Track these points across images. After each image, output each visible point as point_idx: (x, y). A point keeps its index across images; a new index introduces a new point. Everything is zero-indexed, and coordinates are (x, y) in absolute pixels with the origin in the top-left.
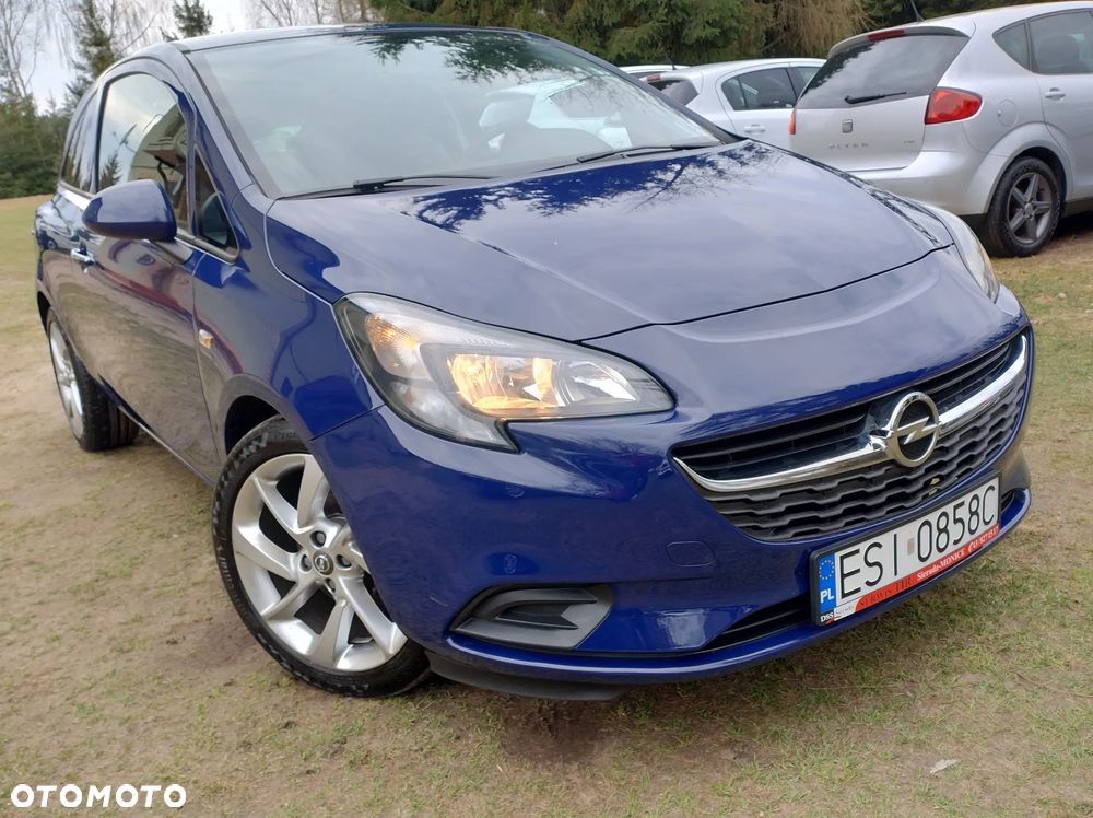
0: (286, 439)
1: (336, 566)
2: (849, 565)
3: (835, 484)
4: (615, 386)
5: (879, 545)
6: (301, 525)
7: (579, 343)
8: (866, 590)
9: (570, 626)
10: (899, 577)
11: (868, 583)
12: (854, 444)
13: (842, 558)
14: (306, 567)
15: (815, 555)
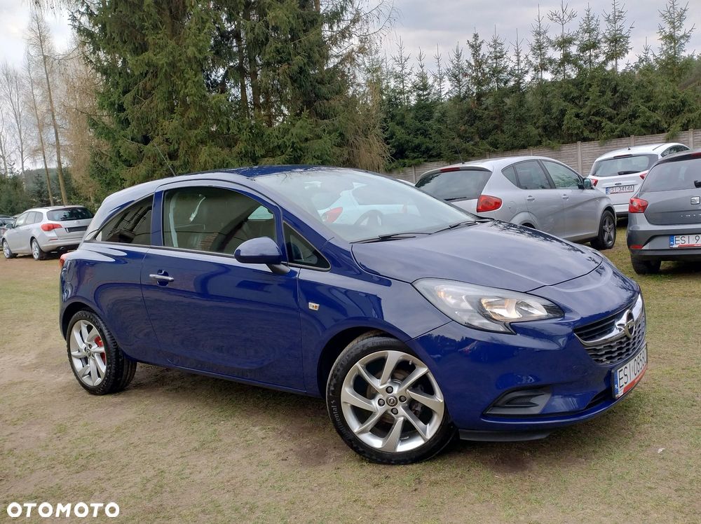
0: (379, 344)
1: (399, 401)
2: (621, 375)
3: (602, 347)
4: (538, 311)
5: (626, 367)
6: (382, 385)
7: (525, 292)
8: (625, 385)
9: (536, 405)
10: (632, 380)
11: (625, 383)
12: (611, 331)
13: (620, 372)
14: (380, 405)
15: (613, 371)
